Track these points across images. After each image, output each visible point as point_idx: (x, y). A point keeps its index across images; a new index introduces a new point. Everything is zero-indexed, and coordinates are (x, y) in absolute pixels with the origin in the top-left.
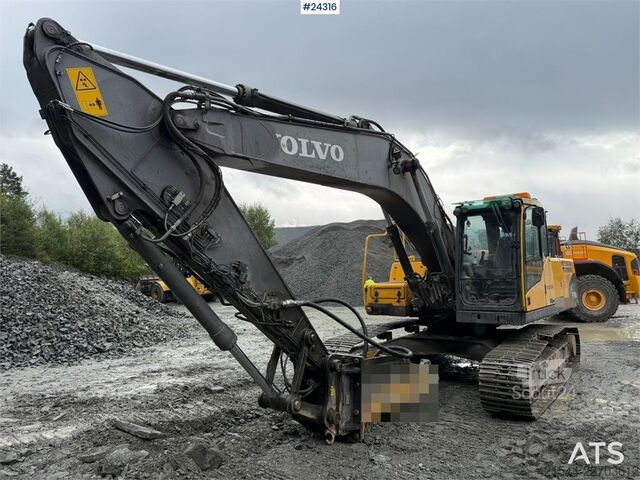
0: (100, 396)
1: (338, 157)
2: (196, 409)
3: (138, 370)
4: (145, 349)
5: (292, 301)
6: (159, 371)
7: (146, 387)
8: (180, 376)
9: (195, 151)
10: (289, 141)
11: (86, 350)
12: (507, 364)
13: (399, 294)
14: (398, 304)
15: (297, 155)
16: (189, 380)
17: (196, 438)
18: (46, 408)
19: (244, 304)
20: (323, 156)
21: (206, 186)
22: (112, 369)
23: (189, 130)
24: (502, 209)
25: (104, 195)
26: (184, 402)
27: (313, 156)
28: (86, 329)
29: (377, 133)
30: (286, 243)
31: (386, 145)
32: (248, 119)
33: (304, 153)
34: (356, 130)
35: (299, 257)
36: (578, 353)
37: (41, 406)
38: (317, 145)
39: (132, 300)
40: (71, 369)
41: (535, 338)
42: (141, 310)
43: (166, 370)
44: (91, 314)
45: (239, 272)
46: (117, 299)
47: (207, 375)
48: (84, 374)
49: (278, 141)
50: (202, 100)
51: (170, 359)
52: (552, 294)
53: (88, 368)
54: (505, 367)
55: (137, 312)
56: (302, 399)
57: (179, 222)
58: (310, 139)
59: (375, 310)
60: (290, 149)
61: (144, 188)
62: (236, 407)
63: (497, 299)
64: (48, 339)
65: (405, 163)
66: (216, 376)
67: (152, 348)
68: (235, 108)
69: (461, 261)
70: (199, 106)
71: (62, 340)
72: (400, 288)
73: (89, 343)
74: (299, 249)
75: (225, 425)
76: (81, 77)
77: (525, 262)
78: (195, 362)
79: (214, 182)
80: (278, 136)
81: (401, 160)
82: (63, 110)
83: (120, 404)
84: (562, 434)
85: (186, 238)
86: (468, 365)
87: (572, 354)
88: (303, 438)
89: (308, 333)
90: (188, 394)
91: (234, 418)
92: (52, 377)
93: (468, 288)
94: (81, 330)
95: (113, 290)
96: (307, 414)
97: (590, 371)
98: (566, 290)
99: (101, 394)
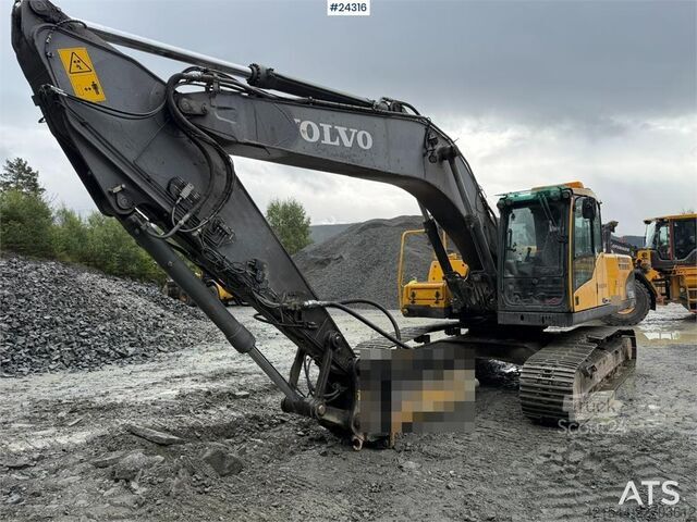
0: (118, 402)
1: (365, 144)
2: (219, 415)
3: (160, 375)
4: (171, 354)
5: (315, 302)
6: (183, 376)
7: (169, 392)
8: (205, 382)
9: (202, 139)
10: (309, 126)
11: (108, 355)
12: (550, 368)
13: (437, 295)
14: (436, 305)
15: (318, 143)
16: (213, 385)
17: (216, 443)
18: (62, 414)
19: (261, 304)
20: (348, 144)
21: (216, 177)
22: (134, 375)
23: (197, 116)
24: (550, 200)
25: (105, 189)
26: (206, 408)
27: (337, 143)
28: (108, 333)
29: (410, 116)
30: (323, 241)
31: (421, 131)
32: (264, 103)
33: (327, 140)
34: (386, 114)
35: (337, 256)
36: (634, 357)
37: (58, 411)
38: (342, 130)
39: (157, 303)
40: (91, 375)
41: (584, 340)
42: (166, 313)
43: (191, 375)
44: (113, 318)
45: (256, 270)
46: (140, 302)
47: (232, 380)
48: (105, 379)
49: (297, 127)
50: (209, 82)
51: (195, 364)
52: (605, 294)
53: (110, 373)
54: (549, 371)
55: (162, 316)
56: (327, 404)
57: (187, 216)
58: (333, 124)
59: (411, 312)
60: (311, 136)
61: (149, 180)
62: (260, 413)
63: (542, 299)
64: (67, 343)
65: (443, 150)
66: (242, 381)
67: (179, 353)
68: (247, 90)
69: (504, 258)
70: (207, 89)
71: (82, 345)
72: (438, 288)
73: (110, 348)
74: (337, 249)
75: (248, 431)
76: (75, 58)
77: (574, 258)
78: (222, 366)
79: (225, 173)
80: (297, 121)
81: (438, 147)
82: (57, 95)
83: (138, 409)
84: (607, 441)
85: (195, 234)
86: (514, 369)
87: (627, 358)
88: (330, 444)
89: (333, 335)
90: (211, 399)
91: (258, 424)
92: (71, 383)
93: (511, 287)
94: (102, 334)
95: (137, 293)
96: (333, 419)
97: (645, 376)
98: (622, 289)
99: (120, 399)
